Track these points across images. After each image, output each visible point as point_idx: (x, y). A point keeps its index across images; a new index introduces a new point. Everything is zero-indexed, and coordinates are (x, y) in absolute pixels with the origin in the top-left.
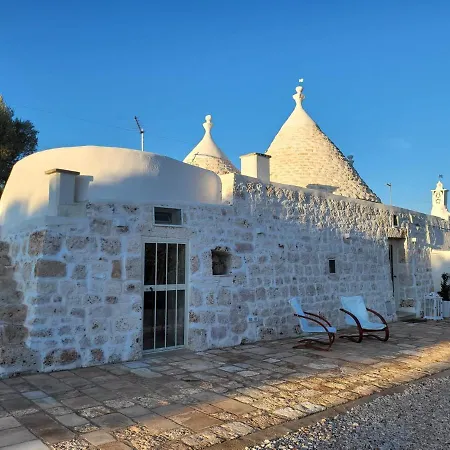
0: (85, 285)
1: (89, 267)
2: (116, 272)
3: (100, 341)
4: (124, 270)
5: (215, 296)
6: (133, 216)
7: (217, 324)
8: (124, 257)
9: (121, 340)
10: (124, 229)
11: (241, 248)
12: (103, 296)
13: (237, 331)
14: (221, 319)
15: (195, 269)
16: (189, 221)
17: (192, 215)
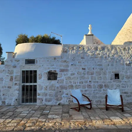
0: (2, 83)
1: (4, 78)
2: (11, 79)
3: (4, 99)
4: (14, 79)
5: (48, 87)
6: (18, 63)
7: (48, 97)
8: (14, 75)
9: (11, 99)
10: (15, 67)
11: (62, 71)
12: (7, 86)
13: (57, 100)
14: (50, 95)
15: (40, 78)
16: (38, 63)
17: (40, 61)
